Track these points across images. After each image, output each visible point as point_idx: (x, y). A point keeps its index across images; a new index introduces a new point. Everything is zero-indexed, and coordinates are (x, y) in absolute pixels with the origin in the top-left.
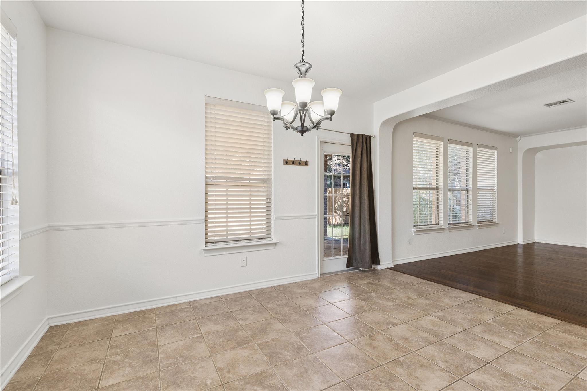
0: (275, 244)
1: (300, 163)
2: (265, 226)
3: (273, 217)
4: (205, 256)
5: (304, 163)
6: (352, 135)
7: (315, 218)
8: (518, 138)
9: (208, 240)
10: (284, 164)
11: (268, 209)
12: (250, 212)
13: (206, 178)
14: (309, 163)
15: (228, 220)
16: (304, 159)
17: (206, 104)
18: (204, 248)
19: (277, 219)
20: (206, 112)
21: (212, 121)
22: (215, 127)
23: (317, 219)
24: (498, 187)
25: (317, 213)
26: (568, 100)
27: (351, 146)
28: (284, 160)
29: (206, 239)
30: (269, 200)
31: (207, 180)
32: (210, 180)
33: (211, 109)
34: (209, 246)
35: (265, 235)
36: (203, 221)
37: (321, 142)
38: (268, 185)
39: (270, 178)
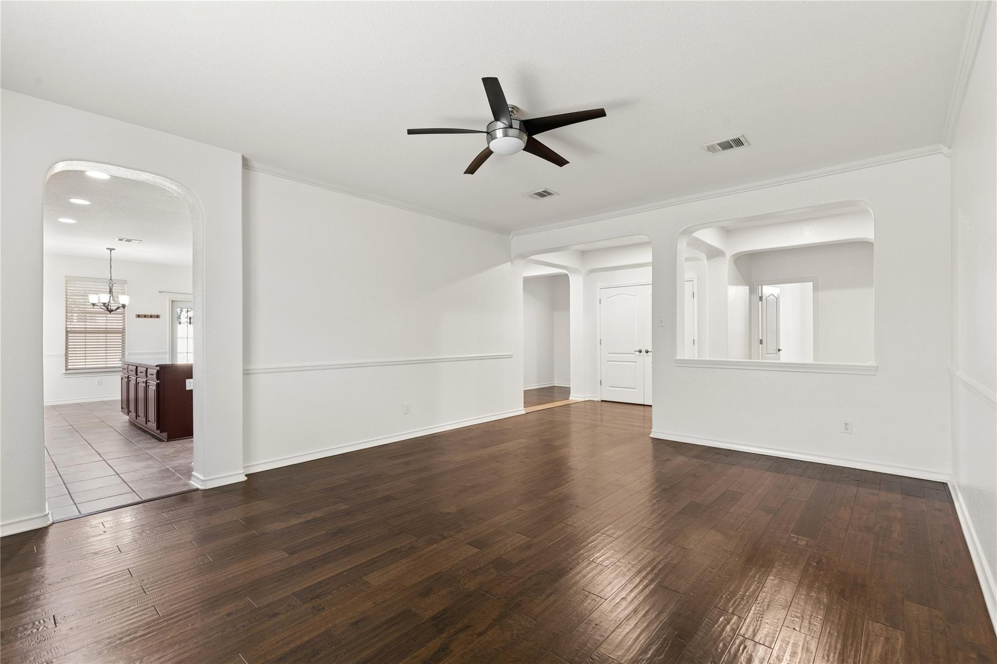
1: (151, 316)
3: (128, 353)
4: (66, 378)
5: (155, 316)
10: (137, 317)
11: (123, 348)
12: (106, 350)
13: (66, 328)
14: (161, 317)
15: (86, 358)
16: (155, 313)
17: (66, 281)
18: (64, 372)
20: (66, 286)
21: (71, 291)
22: (74, 292)
23: (168, 355)
25: (168, 351)
28: (136, 315)
29: (66, 367)
30: (123, 342)
31: (68, 329)
32: (70, 329)
33: (71, 283)
34: (69, 372)
35: (121, 365)
36: (63, 356)
37: (172, 301)
38: (122, 332)
39: (124, 327)
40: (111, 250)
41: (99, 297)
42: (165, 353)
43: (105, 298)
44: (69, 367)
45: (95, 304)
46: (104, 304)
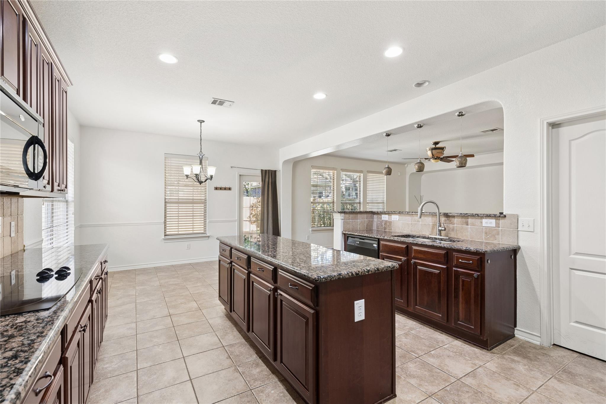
0: (209, 237)
1: (225, 189)
2: (203, 226)
3: (207, 221)
4: (165, 243)
5: (229, 188)
6: (262, 171)
7: (236, 222)
8: (406, 165)
9: (166, 234)
10: (215, 190)
11: (205, 216)
12: (193, 218)
13: (165, 199)
14: (232, 189)
15: (179, 225)
16: (227, 186)
17: (165, 158)
18: (164, 238)
19: (210, 222)
20: (165, 162)
21: (169, 167)
22: (171, 168)
23: (237, 222)
24: (386, 201)
25: (237, 219)
26: (497, 129)
27: (261, 177)
28: (215, 187)
29: (165, 233)
30: (205, 211)
31: (166, 200)
32: (167, 200)
33: (168, 160)
34: (167, 237)
35: (203, 231)
36: (163, 223)
37: (240, 175)
38: (204, 202)
39: (206, 198)
40: (201, 122)
41: (192, 169)
42: (235, 221)
43: (197, 169)
44: (167, 233)
45: (188, 176)
46: (196, 175)
